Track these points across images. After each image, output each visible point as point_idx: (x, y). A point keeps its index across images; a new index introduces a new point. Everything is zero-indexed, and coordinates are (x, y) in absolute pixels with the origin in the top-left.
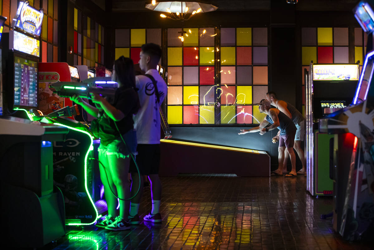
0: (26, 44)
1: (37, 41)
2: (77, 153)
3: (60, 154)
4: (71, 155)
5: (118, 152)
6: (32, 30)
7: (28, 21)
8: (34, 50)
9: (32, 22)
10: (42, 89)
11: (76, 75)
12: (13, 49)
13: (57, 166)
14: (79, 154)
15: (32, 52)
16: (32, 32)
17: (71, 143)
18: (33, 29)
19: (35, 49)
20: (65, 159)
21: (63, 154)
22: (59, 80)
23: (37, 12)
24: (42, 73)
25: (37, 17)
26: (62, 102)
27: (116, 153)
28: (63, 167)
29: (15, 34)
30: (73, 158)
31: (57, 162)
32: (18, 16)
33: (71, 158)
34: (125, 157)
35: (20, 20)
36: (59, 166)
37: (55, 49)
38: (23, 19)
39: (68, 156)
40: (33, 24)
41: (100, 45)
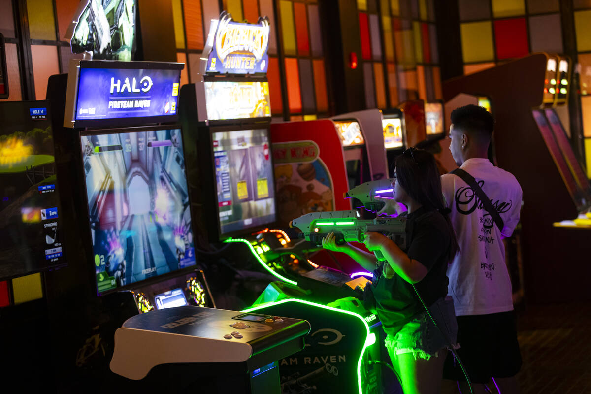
0: (236, 100)
1: (262, 85)
2: (340, 357)
3: (306, 361)
4: (328, 361)
5: (414, 349)
6: (247, 68)
7: (234, 51)
8: (256, 106)
9: (244, 51)
10: (285, 178)
11: (357, 137)
12: (206, 121)
13: (303, 386)
14: (344, 358)
15: (251, 111)
16: (247, 70)
17: (325, 337)
18: (249, 65)
19: (259, 102)
20: (318, 371)
21: (312, 361)
22: (318, 157)
23: (253, 28)
24: (282, 144)
25: (254, 38)
26: (330, 204)
27: (412, 350)
28: (315, 387)
29: (209, 88)
30: (333, 368)
31: (302, 378)
32: (211, 50)
33: (330, 368)
34: (429, 356)
35: (216, 55)
36: (305, 385)
37: (318, 66)
38: (222, 53)
39: (322, 364)
40: (248, 54)
41: (425, 25)
